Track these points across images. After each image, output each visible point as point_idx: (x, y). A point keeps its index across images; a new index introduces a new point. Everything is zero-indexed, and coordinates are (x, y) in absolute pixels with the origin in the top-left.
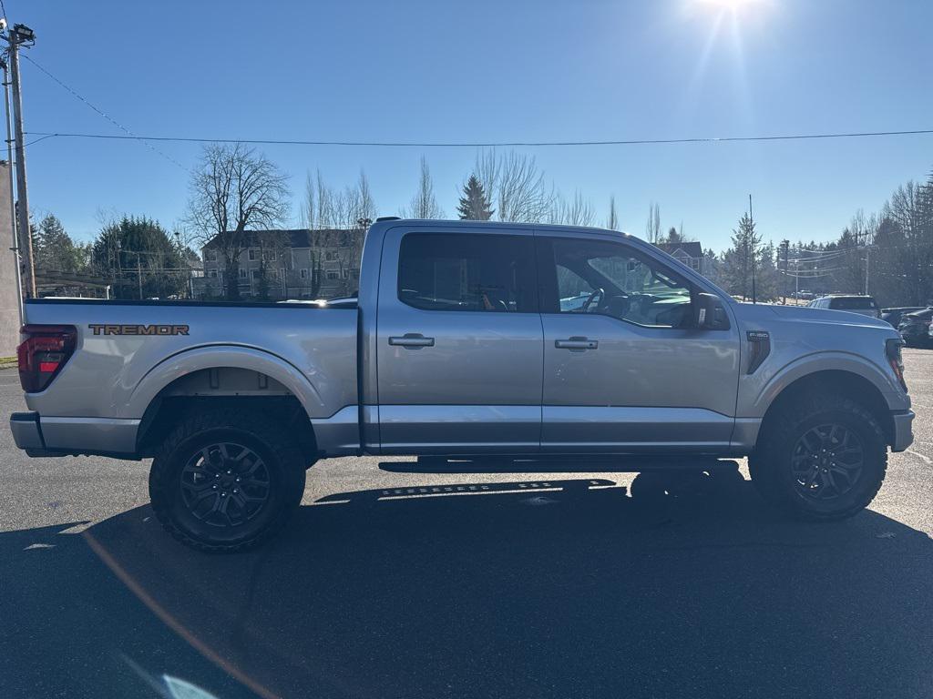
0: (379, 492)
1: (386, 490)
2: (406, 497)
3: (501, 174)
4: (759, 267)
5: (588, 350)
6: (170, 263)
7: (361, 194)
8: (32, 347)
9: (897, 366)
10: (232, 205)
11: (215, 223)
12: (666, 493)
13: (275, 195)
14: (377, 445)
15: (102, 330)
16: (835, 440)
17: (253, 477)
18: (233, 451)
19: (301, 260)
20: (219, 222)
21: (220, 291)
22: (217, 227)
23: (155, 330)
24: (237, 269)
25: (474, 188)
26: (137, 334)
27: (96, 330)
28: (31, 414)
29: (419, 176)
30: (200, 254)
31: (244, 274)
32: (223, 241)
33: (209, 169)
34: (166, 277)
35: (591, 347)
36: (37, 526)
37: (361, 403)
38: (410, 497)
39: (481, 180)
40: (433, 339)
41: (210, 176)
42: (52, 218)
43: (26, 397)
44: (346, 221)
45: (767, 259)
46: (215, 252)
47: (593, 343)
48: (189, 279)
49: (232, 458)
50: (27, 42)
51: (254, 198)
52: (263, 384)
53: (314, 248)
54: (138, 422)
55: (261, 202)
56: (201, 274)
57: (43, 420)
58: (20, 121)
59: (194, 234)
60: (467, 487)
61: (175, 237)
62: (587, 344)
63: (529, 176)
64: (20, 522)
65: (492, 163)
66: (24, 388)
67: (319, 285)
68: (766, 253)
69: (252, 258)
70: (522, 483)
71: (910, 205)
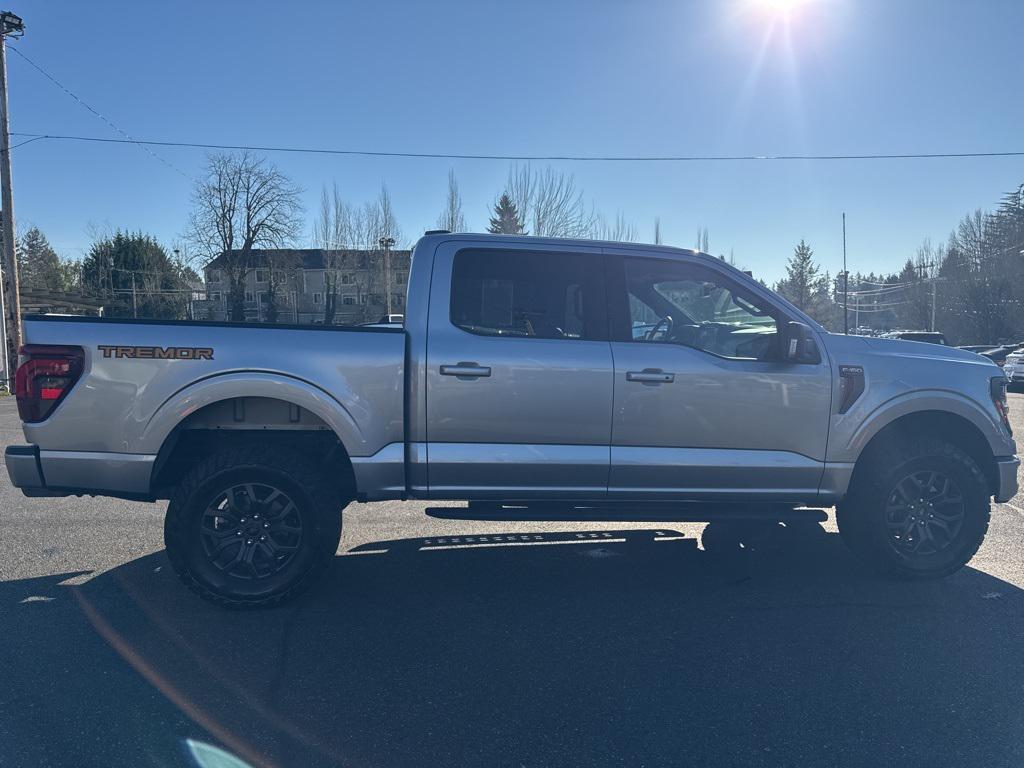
0: (421, 541)
1: (428, 538)
2: (463, 546)
3: (537, 191)
4: (815, 300)
5: (663, 384)
6: (168, 283)
7: (382, 211)
8: (32, 371)
9: (1002, 407)
10: (239, 221)
11: (219, 240)
12: (742, 546)
13: (287, 210)
14: (425, 488)
15: (113, 352)
16: (933, 489)
17: (283, 523)
18: (262, 493)
19: (315, 283)
20: (224, 239)
21: (224, 317)
22: (222, 245)
23: (175, 353)
24: (243, 292)
25: (506, 208)
26: (154, 357)
27: (107, 351)
28: (29, 448)
29: (448, 192)
30: (201, 275)
31: (250, 297)
32: (227, 261)
33: (214, 180)
34: (163, 300)
35: (668, 381)
36: (31, 576)
37: (407, 441)
38: (454, 547)
39: (514, 199)
40: (490, 368)
41: (214, 188)
42: (36, 231)
43: (24, 428)
44: (365, 240)
45: (823, 292)
46: (218, 273)
47: (670, 377)
48: (190, 302)
49: (260, 501)
50: (15, 32)
51: (263, 214)
52: (294, 417)
53: (329, 270)
54: (152, 458)
55: (270, 217)
56: (203, 297)
57: (43, 454)
58: (5, 120)
59: (196, 253)
60: (518, 537)
61: (174, 255)
62: (664, 377)
63: (566, 196)
64: (12, 570)
65: (527, 177)
66: (21, 418)
67: (334, 310)
68: (822, 285)
69: (259, 279)
70: (579, 533)
71: (978, 235)
